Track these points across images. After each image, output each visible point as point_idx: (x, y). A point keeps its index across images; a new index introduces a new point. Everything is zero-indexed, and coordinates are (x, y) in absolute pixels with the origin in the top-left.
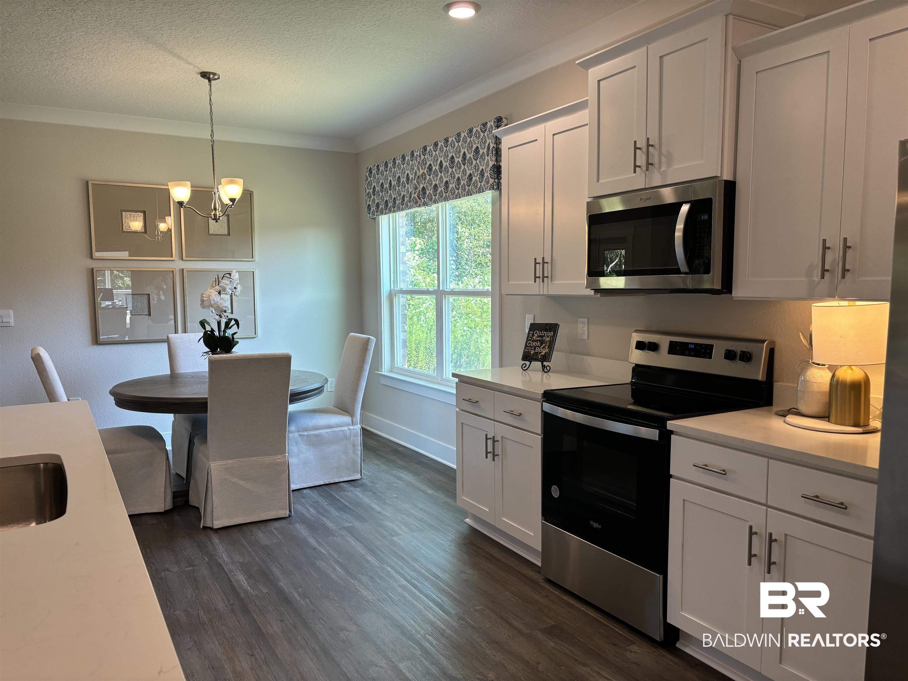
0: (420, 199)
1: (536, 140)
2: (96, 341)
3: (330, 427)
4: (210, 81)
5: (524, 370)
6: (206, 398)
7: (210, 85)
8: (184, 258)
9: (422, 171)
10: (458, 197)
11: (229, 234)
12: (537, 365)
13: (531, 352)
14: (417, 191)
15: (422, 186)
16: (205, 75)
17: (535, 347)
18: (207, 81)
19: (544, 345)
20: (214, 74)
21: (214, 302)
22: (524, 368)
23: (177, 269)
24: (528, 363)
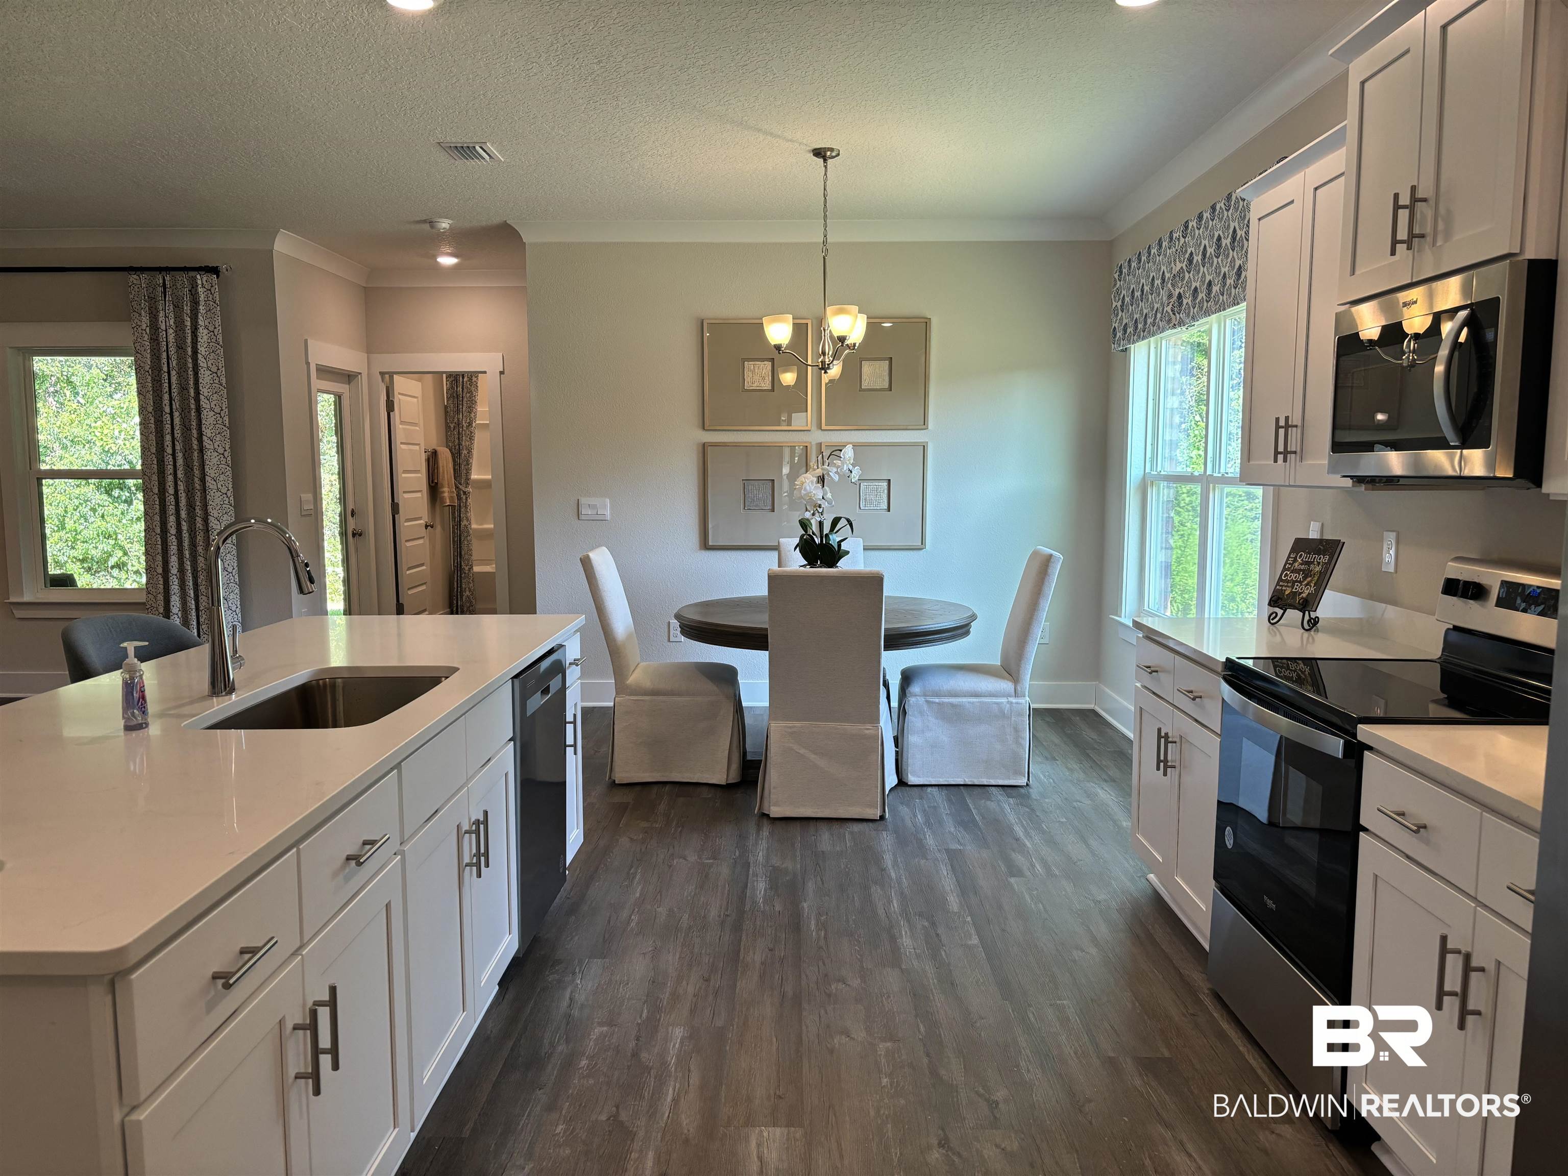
0: (1174, 314)
1: (1292, 202)
2: (705, 545)
3: (976, 695)
4: (825, 161)
5: (1273, 624)
6: (766, 630)
7: (826, 167)
8: (824, 427)
9: (1179, 265)
10: (1222, 309)
11: (890, 389)
12: (1294, 615)
13: (1285, 590)
14: (1171, 300)
15: (1177, 291)
16: (819, 153)
17: (1294, 582)
18: (822, 160)
19: (1309, 579)
20: (832, 150)
21: (805, 493)
22: (1273, 619)
23: (814, 443)
24: (1280, 612)
